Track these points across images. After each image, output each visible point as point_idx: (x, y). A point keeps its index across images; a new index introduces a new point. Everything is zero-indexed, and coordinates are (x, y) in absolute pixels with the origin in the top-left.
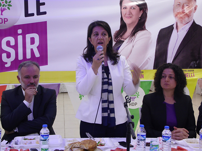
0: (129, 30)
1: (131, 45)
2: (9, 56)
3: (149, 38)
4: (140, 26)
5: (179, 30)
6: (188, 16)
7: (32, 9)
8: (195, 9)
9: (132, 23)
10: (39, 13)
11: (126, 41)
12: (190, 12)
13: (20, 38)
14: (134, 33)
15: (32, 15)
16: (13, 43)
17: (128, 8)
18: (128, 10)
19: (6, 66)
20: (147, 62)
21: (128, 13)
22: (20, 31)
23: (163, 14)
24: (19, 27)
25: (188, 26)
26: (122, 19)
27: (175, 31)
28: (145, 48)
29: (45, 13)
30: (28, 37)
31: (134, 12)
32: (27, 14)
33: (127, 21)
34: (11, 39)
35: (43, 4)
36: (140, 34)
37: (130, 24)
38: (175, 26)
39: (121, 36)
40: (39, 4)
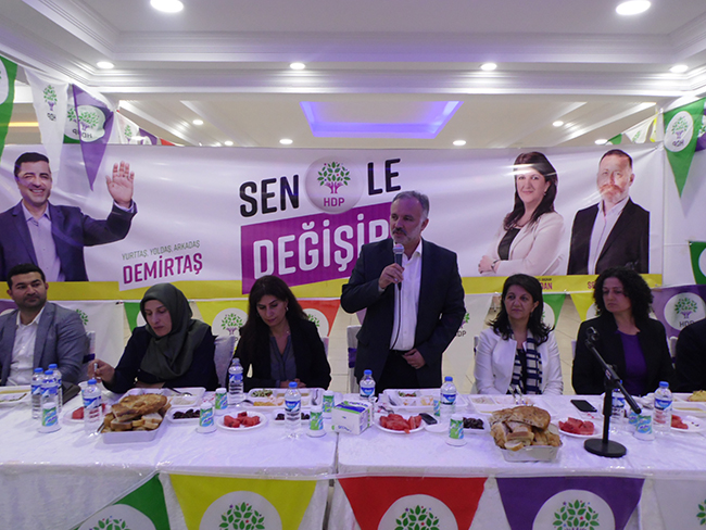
0: (529, 213)
1: (531, 236)
2: (344, 254)
3: (561, 225)
4: (546, 205)
5: (607, 212)
6: (620, 189)
7: (380, 183)
8: (632, 180)
9: (534, 201)
10: (389, 189)
11: (523, 230)
12: (624, 184)
13: (361, 227)
14: (535, 218)
15: (380, 191)
16: (350, 235)
17: (527, 178)
18: (526, 181)
19: (340, 269)
20: (557, 264)
21: (526, 186)
22: (361, 217)
23: (582, 188)
24: (360, 210)
25: (621, 207)
26: (517, 194)
27: (600, 214)
28: (554, 241)
29: (398, 188)
30: (373, 224)
31: (536, 184)
32: (372, 191)
33: (525, 198)
34: (348, 229)
35: (396, 174)
36: (545, 218)
37: (529, 203)
38: (600, 207)
39: (516, 222)
40: (389, 175)
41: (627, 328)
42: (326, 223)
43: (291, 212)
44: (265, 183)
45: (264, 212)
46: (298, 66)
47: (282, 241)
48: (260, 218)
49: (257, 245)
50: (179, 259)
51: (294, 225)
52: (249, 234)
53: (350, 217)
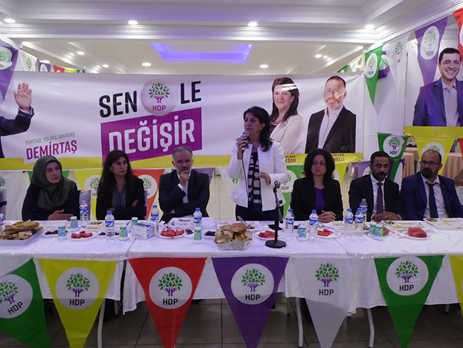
0: (281, 115)
1: (283, 130)
2: (166, 141)
3: (301, 123)
4: (292, 110)
5: (330, 115)
6: (338, 101)
7: (188, 96)
8: (345, 95)
9: (284, 108)
10: (194, 100)
11: (278, 126)
12: (340, 98)
13: (177, 124)
14: (285, 118)
15: (188, 101)
16: (170, 129)
17: (280, 93)
18: (280, 95)
19: (164, 150)
20: (299, 146)
21: (280, 98)
22: (176, 117)
23: (314, 100)
24: (176, 113)
25: (338, 112)
26: (274, 104)
27: (325, 116)
28: (297, 133)
29: (200, 100)
30: (184, 122)
31: (286, 97)
32: (183, 101)
33: (279, 106)
34: (169, 125)
35: (199, 91)
36: (292, 119)
37: (282, 109)
38: (326, 112)
39: (273, 121)
40: (194, 91)
41: (319, 185)
42: (155, 121)
43: (132, 115)
44: (115, 96)
45: (115, 114)
46: (133, 23)
47: (127, 132)
48: (112, 118)
49: (111, 135)
50: (62, 144)
51: (134, 123)
52: (106, 128)
53: (169, 118)
